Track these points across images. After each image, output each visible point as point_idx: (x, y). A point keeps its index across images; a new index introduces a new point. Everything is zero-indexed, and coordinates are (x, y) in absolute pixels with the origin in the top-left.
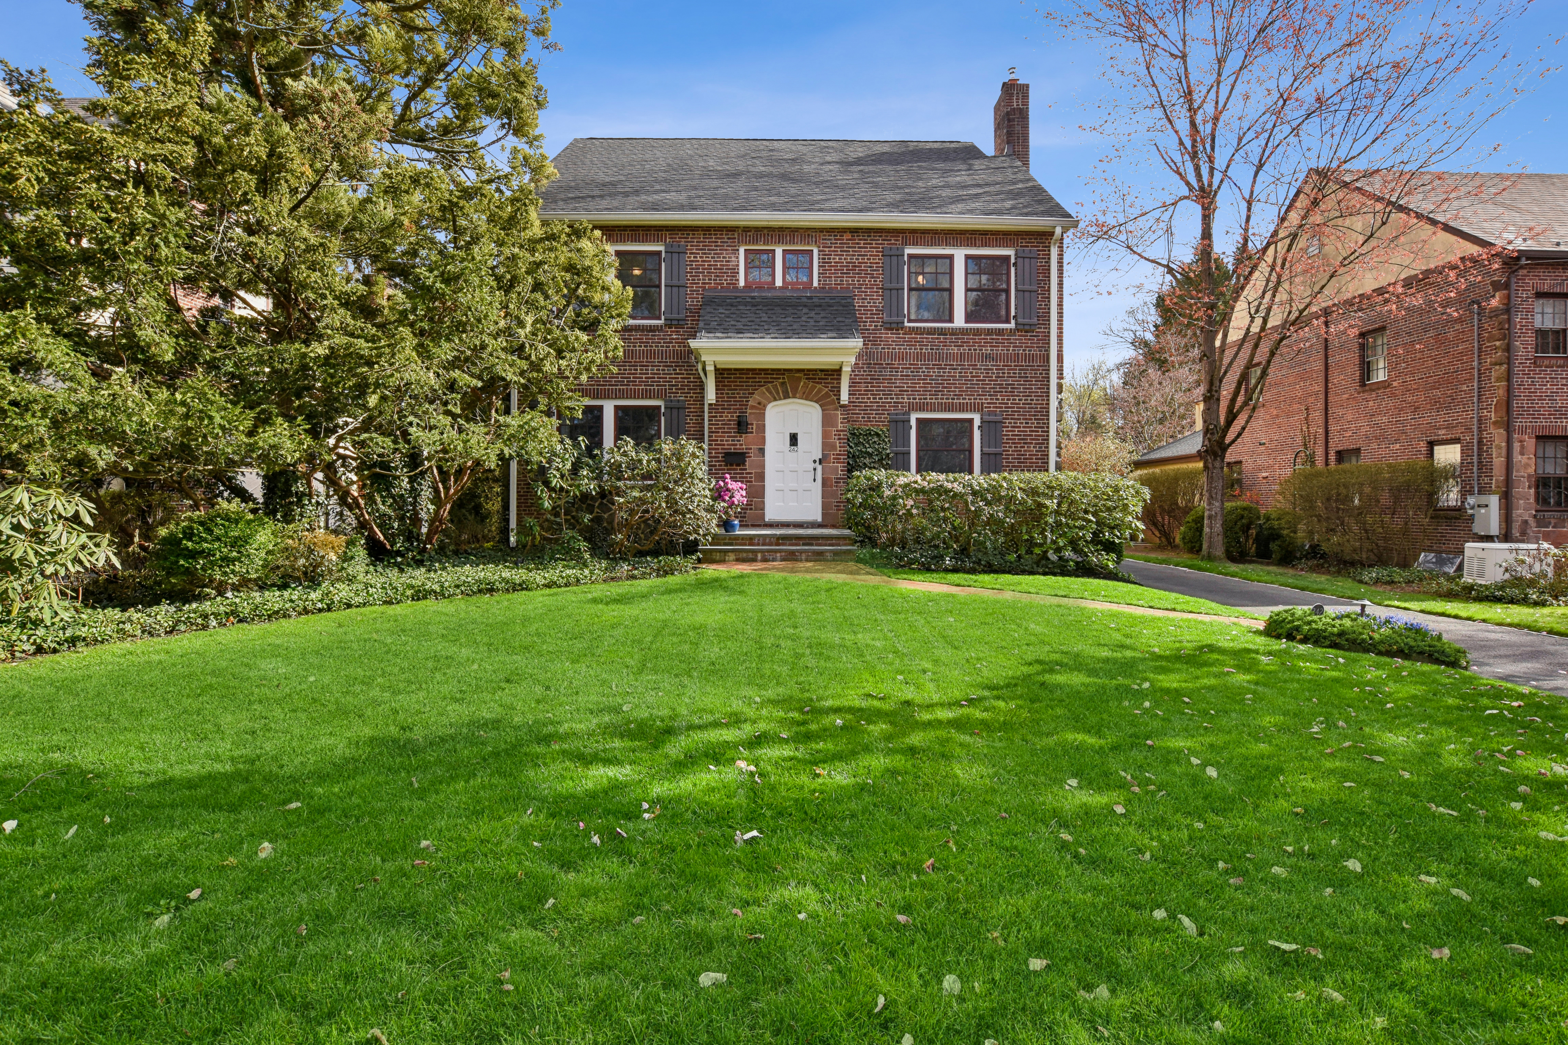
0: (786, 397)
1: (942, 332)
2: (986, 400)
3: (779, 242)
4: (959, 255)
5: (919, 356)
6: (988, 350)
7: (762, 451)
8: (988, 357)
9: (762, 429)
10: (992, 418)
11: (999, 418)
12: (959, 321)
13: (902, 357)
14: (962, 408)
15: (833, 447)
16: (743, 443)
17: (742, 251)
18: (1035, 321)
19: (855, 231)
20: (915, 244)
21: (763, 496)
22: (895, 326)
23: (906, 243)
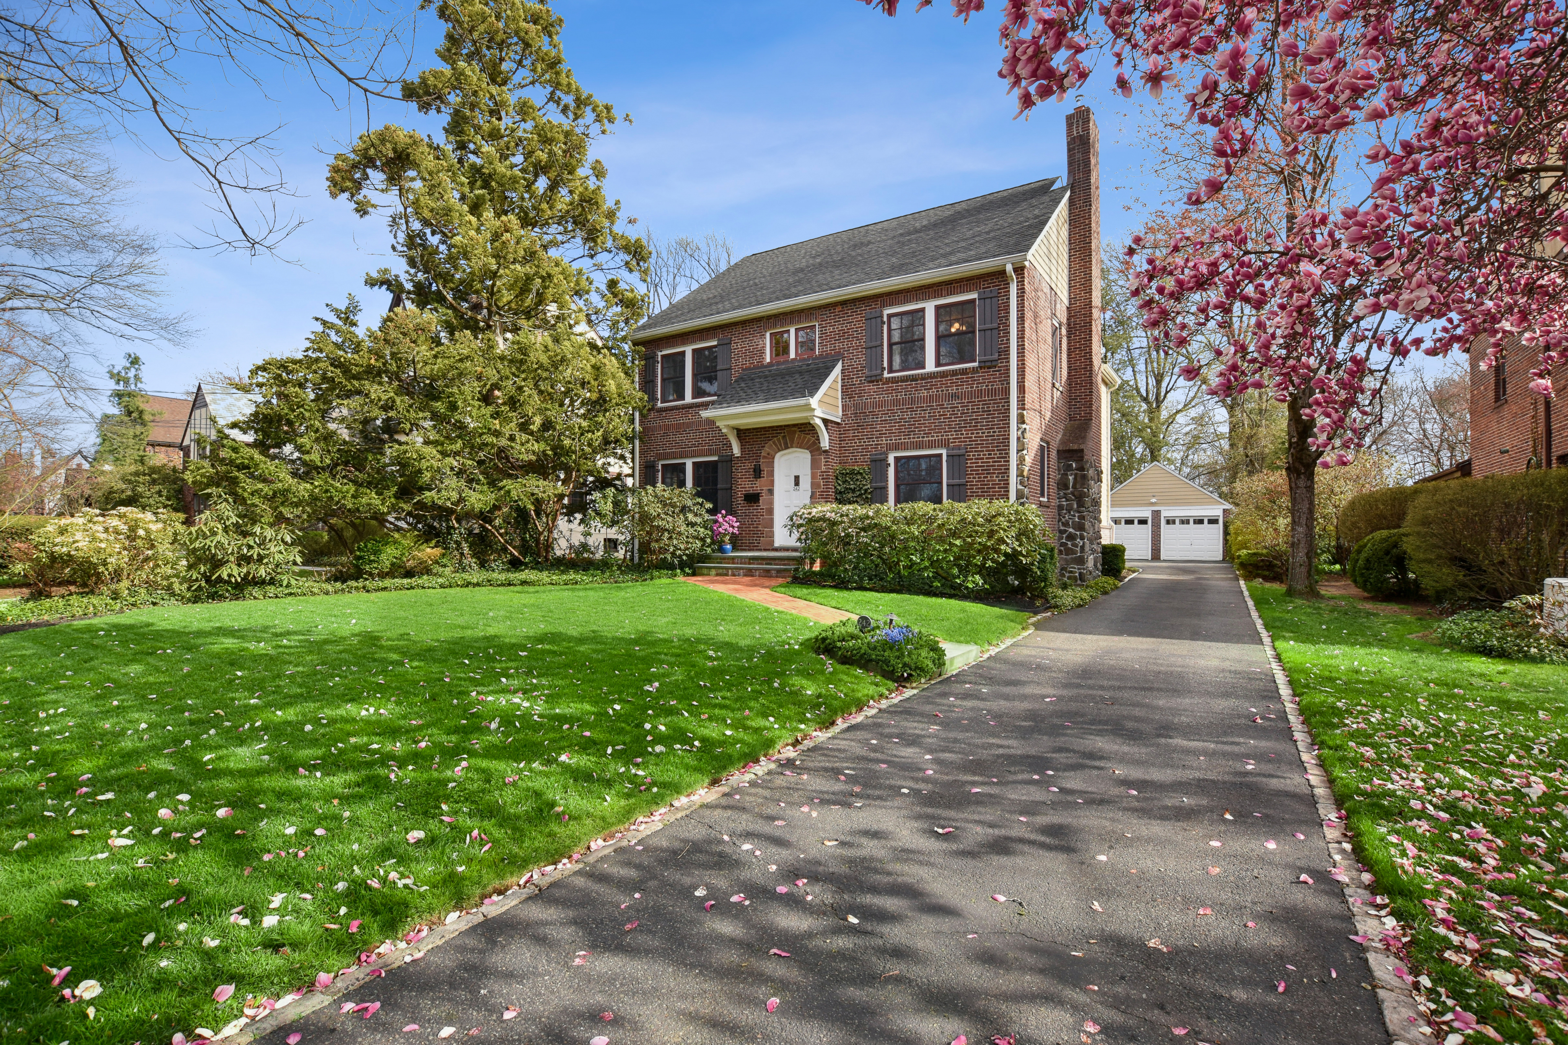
0: (787, 448)
1: (914, 378)
2: (951, 436)
3: (791, 323)
4: (930, 307)
5: (896, 402)
6: (953, 390)
7: (771, 492)
8: (955, 396)
9: (771, 474)
10: (956, 452)
11: (963, 451)
12: (930, 366)
13: (880, 405)
14: (930, 446)
15: (819, 486)
16: (758, 486)
17: (768, 335)
18: (996, 356)
19: (844, 303)
20: (891, 305)
21: (772, 526)
22: (875, 379)
23: (884, 305)
